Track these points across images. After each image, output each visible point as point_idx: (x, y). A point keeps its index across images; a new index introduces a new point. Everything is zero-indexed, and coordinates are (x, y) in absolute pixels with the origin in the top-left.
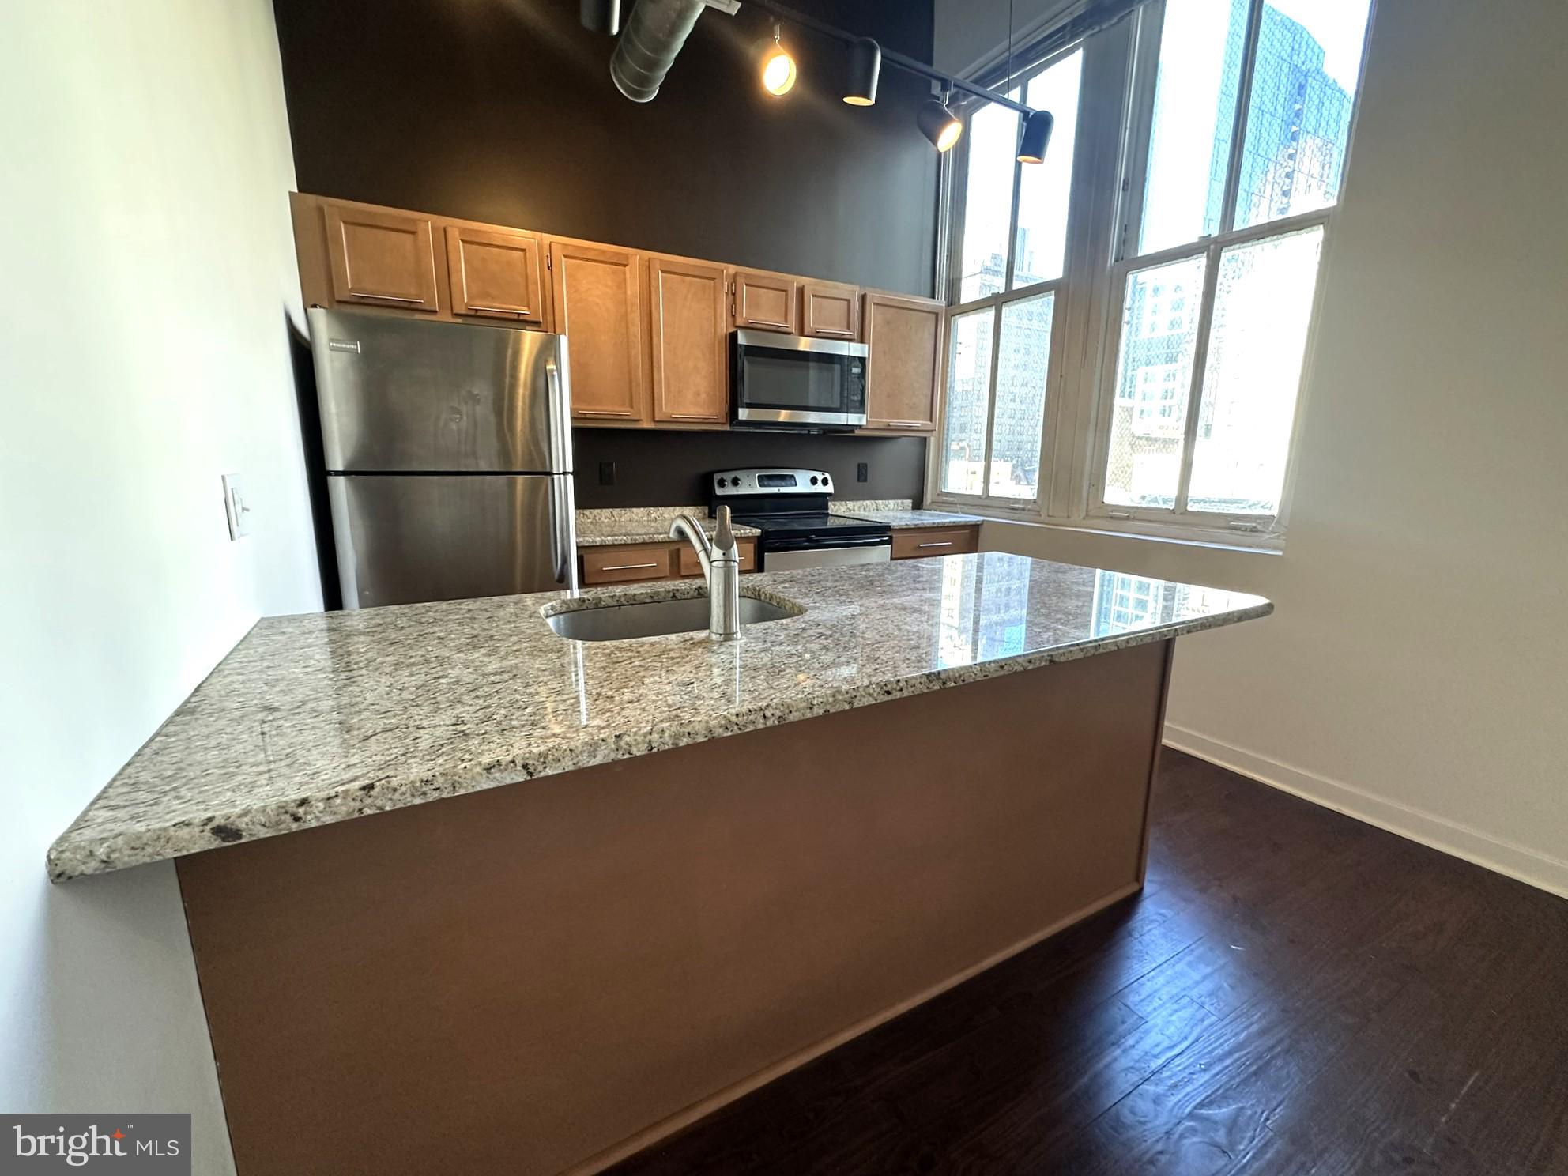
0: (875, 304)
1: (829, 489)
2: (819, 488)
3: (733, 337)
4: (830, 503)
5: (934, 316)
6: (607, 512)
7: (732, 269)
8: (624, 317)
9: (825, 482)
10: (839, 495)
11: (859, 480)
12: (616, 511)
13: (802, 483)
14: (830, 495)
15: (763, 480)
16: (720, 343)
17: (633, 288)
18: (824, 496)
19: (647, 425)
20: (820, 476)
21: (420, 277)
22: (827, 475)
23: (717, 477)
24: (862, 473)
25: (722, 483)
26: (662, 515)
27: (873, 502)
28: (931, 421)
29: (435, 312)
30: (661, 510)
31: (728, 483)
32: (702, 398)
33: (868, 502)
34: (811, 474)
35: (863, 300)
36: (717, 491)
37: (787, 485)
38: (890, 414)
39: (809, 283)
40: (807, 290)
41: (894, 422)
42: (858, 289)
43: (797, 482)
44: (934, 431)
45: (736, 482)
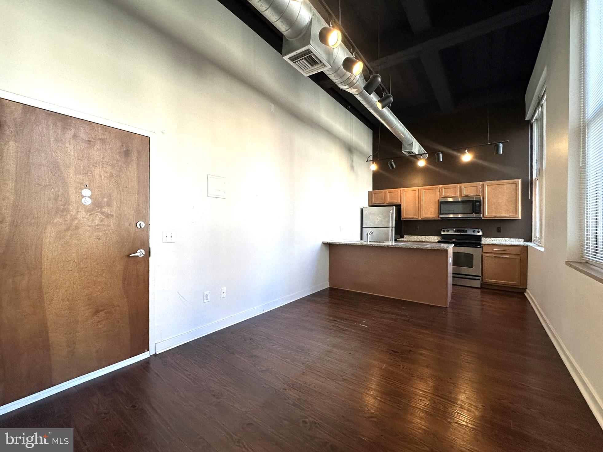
0: (487, 185)
1: (481, 233)
2: (477, 233)
3: (439, 200)
4: (483, 238)
5: (515, 185)
6: (416, 236)
7: (441, 186)
8: (415, 200)
9: (479, 232)
10: (486, 236)
11: (497, 232)
12: (418, 236)
13: (470, 232)
15: (456, 231)
16: (437, 201)
17: (417, 194)
18: (480, 236)
19: (420, 219)
20: (477, 230)
21: (382, 199)
22: (480, 230)
23: (442, 230)
24: (499, 230)
25: (444, 231)
26: (429, 238)
27: (503, 239)
28: (516, 214)
29: (383, 204)
30: (429, 237)
31: (446, 231)
32: (432, 213)
33: (501, 239)
34: (474, 230)
35: (483, 185)
36: (442, 233)
37: (464, 232)
38: (496, 213)
39: (463, 185)
40: (462, 187)
41: (498, 215)
42: (481, 183)
43: (468, 231)
44: (518, 217)
45: (448, 231)
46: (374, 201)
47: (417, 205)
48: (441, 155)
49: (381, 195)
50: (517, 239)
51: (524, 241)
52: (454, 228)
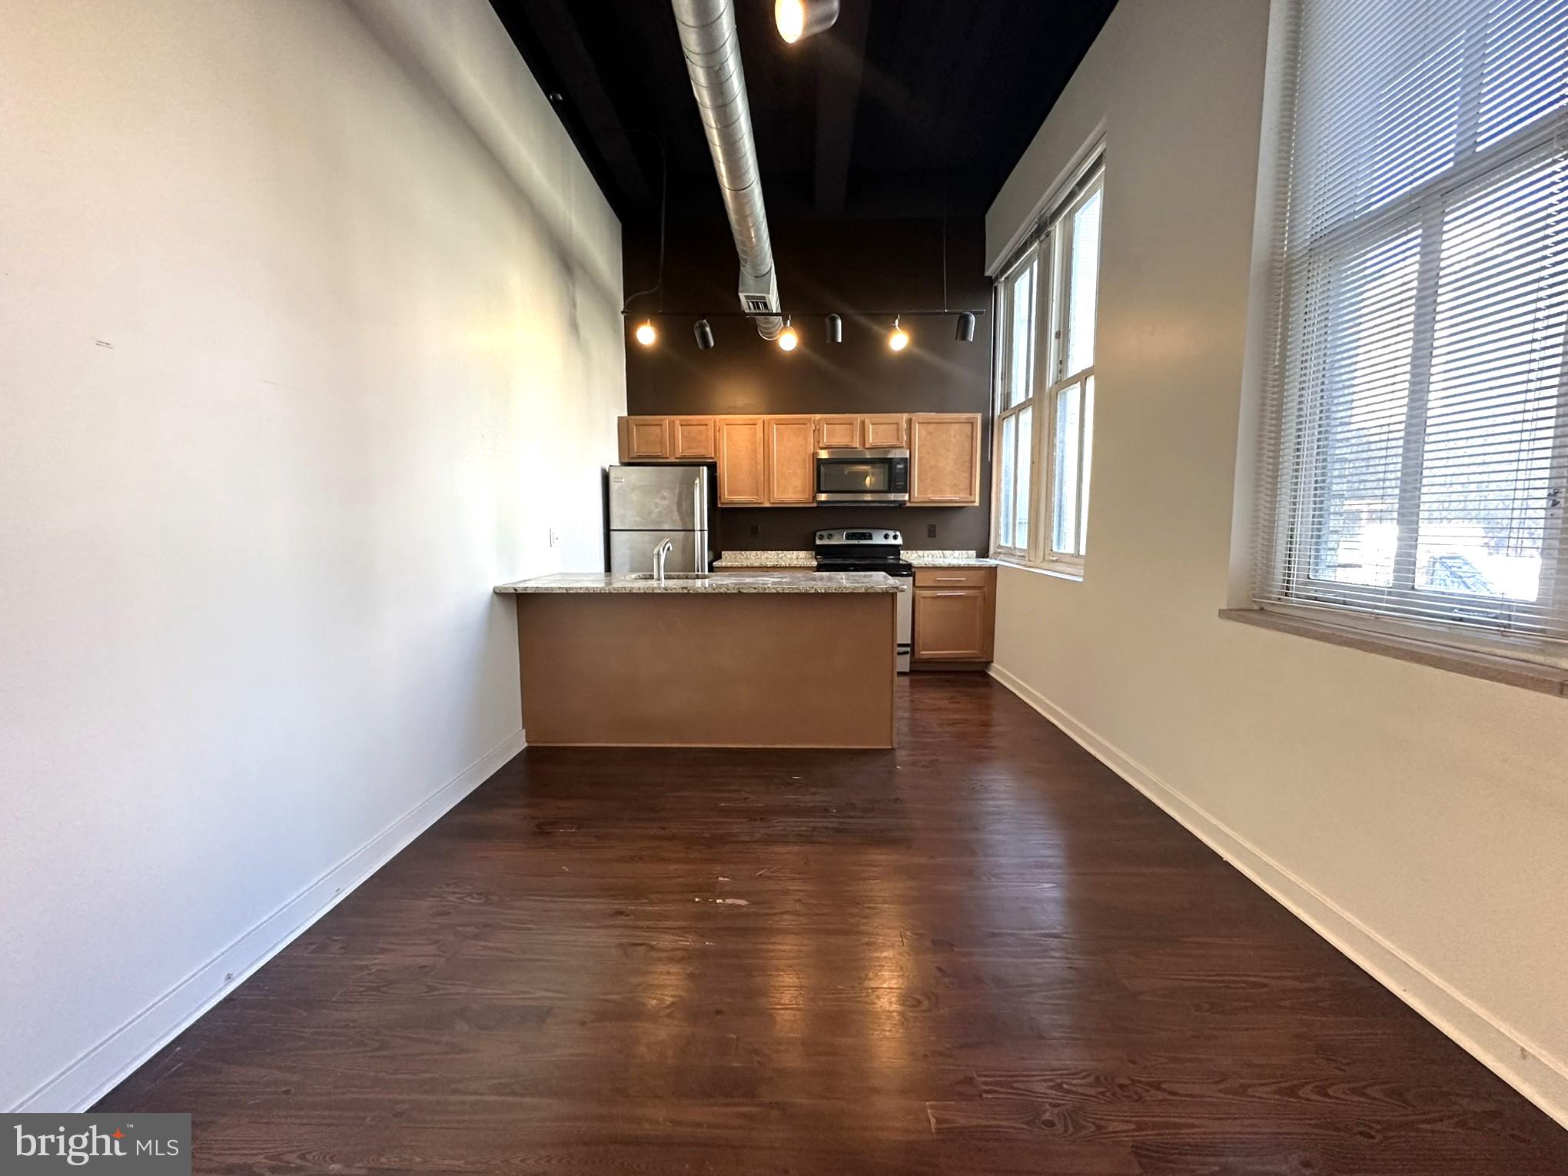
0: (919, 423)
1: (899, 541)
2: (891, 541)
3: (815, 454)
4: (902, 552)
5: (970, 425)
6: (754, 553)
7: (818, 416)
8: (755, 451)
9: (895, 537)
10: (908, 546)
11: (929, 537)
12: (759, 553)
13: (878, 539)
14: (900, 545)
15: (848, 537)
16: (809, 457)
17: (760, 435)
18: (897, 547)
19: (767, 505)
20: (891, 533)
21: (662, 443)
22: (898, 533)
23: (818, 533)
24: (932, 533)
25: (821, 537)
26: (785, 556)
27: (940, 552)
28: (971, 495)
29: (667, 458)
30: (785, 552)
31: (825, 537)
32: (798, 489)
33: (936, 552)
34: (885, 532)
35: (910, 422)
36: (818, 542)
37: (866, 539)
38: (934, 492)
39: (868, 418)
40: (867, 421)
41: (937, 498)
42: (905, 416)
43: (874, 537)
44: (974, 502)
45: (830, 537)
46: (638, 449)
47: (760, 467)
48: (839, 322)
49: (657, 429)
50: (964, 552)
51: (977, 557)
52: (844, 528)
